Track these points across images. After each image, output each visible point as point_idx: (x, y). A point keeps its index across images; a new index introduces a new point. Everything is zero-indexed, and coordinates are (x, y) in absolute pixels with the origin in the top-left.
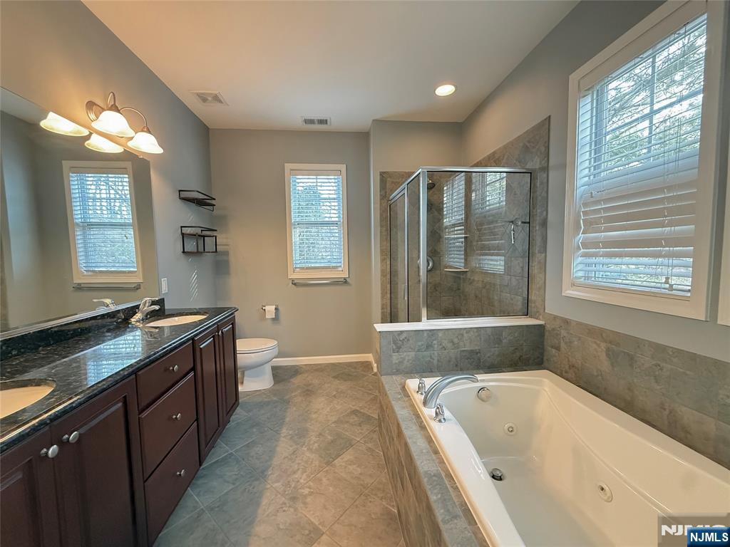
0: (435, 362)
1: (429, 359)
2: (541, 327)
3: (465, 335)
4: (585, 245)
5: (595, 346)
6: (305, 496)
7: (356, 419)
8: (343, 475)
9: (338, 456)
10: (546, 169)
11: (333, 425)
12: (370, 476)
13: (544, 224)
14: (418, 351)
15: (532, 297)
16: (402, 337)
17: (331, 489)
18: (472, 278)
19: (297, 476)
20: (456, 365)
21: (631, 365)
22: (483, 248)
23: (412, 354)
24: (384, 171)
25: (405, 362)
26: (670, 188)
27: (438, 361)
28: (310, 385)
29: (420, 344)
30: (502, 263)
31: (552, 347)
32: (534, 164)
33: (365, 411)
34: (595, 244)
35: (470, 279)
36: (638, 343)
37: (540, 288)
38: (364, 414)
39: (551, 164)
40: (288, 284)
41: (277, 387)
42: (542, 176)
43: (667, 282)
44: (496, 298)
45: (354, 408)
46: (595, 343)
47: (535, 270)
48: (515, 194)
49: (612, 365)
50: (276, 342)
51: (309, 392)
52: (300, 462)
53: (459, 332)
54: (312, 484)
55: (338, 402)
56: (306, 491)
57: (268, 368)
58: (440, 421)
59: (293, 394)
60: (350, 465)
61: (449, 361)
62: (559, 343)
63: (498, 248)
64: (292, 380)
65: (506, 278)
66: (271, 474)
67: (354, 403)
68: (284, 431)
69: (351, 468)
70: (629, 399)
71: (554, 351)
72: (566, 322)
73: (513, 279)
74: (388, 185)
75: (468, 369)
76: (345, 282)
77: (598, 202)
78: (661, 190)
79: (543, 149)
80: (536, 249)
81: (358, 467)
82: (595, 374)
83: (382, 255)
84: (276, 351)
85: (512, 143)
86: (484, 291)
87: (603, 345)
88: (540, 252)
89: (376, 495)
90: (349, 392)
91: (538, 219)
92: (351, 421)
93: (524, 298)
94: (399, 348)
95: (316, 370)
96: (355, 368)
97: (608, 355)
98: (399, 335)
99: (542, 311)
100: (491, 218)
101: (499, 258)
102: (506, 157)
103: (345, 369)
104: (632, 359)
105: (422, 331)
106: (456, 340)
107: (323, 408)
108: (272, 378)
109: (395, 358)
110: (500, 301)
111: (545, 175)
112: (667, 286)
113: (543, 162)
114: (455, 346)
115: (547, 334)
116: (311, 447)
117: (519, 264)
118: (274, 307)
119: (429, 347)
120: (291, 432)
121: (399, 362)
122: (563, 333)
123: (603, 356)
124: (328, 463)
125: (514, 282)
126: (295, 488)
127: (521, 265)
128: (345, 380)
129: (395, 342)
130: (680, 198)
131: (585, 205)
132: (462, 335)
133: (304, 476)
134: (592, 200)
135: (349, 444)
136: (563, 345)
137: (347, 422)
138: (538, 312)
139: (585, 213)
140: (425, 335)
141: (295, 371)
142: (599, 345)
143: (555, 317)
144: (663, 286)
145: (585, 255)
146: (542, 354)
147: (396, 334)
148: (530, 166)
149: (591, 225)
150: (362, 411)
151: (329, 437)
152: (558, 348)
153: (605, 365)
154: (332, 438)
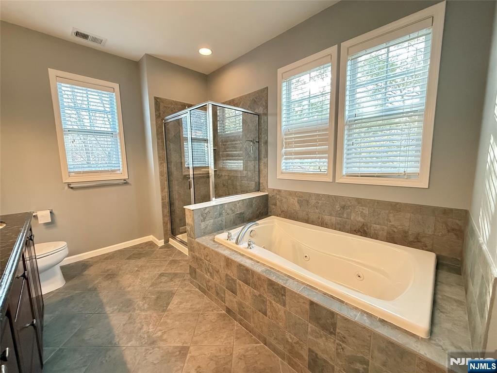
0: (224, 223)
1: (221, 222)
2: (267, 195)
3: (237, 205)
4: (286, 154)
5: (293, 200)
6: (161, 336)
7: (166, 278)
8: (180, 312)
9: (168, 304)
10: (266, 114)
11: (151, 288)
12: (198, 303)
13: (266, 143)
14: (215, 218)
15: (261, 181)
16: (206, 211)
17: (177, 323)
18: (220, 174)
19: (144, 330)
20: (234, 223)
21: (308, 205)
22: (228, 155)
23: (212, 221)
24: (157, 96)
25: (208, 227)
26: (319, 131)
27: (225, 222)
28: (108, 270)
29: (216, 214)
30: (242, 164)
31: (272, 205)
32: (260, 110)
33: (170, 271)
34: (291, 154)
35: (219, 175)
36: (310, 195)
37: (265, 176)
38: (170, 274)
39: (269, 112)
40: (64, 188)
41: (71, 283)
42: (263, 118)
43: (319, 169)
44: (238, 184)
45: (160, 273)
46: (292, 198)
47: (262, 167)
48: (249, 126)
49: (300, 206)
50: (66, 243)
51: (111, 276)
52: (140, 321)
53: (234, 203)
54: (160, 328)
55: (145, 274)
56: (159, 334)
57: (57, 269)
58: (250, 248)
59: (96, 282)
60: (181, 304)
61: (231, 221)
62: (276, 202)
63: (239, 155)
64: (84, 273)
65: (245, 172)
66: (120, 340)
67: (158, 270)
68: (108, 309)
69: (182, 306)
70: (307, 219)
71: (273, 206)
72: (279, 191)
73: (249, 173)
74: (161, 108)
75: (239, 224)
76: (126, 183)
77: (291, 134)
78: (315, 131)
79: (264, 103)
80: (262, 156)
81: (186, 303)
82: (293, 212)
83: (159, 161)
84: (66, 252)
85: (246, 96)
86: (229, 181)
87: (296, 199)
88: (264, 158)
89: (208, 311)
90: (148, 264)
91: (263, 141)
92: (163, 280)
93: (256, 183)
94: (205, 218)
95: (106, 259)
96: (142, 248)
97: (298, 202)
98: (204, 210)
99: (266, 188)
100: (233, 138)
101: (239, 161)
102: (242, 104)
103: (133, 251)
104: (308, 202)
105: (217, 205)
106: (233, 208)
107: (134, 282)
108: (63, 278)
109: (203, 225)
110: (241, 186)
111: (266, 118)
112: (319, 170)
113: (265, 111)
114: (233, 211)
115: (269, 199)
116: (142, 308)
117: (251, 164)
118: (49, 211)
119: (221, 214)
120: (116, 307)
121: (205, 228)
122: (278, 196)
123: (297, 204)
124: (164, 311)
125: (250, 174)
126: (149, 336)
127: (254, 165)
128: (140, 258)
129: (202, 215)
130: (323, 135)
131: (286, 135)
132: (236, 205)
133: (151, 327)
134: (289, 133)
135: (171, 294)
136: (278, 203)
137: (161, 282)
138: (264, 188)
139: (286, 139)
140: (219, 208)
141: (84, 266)
142: (294, 199)
143: (274, 190)
144: (318, 170)
145: (286, 159)
146: (268, 209)
147: (202, 210)
148: (257, 111)
149: (288, 145)
150: (167, 272)
151: (153, 296)
152: (275, 205)
153: (297, 207)
154: (156, 296)
